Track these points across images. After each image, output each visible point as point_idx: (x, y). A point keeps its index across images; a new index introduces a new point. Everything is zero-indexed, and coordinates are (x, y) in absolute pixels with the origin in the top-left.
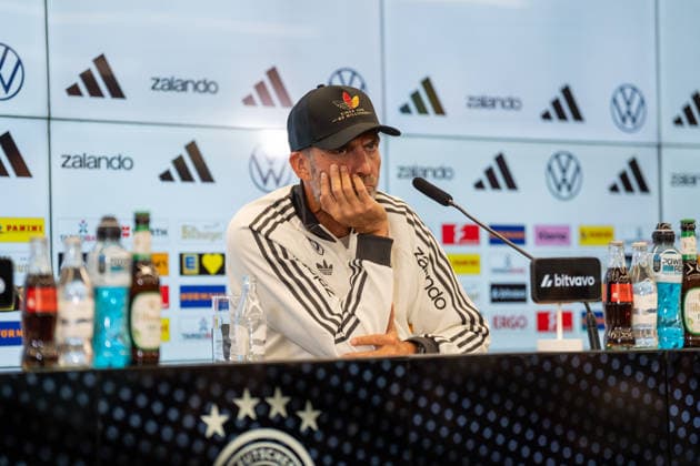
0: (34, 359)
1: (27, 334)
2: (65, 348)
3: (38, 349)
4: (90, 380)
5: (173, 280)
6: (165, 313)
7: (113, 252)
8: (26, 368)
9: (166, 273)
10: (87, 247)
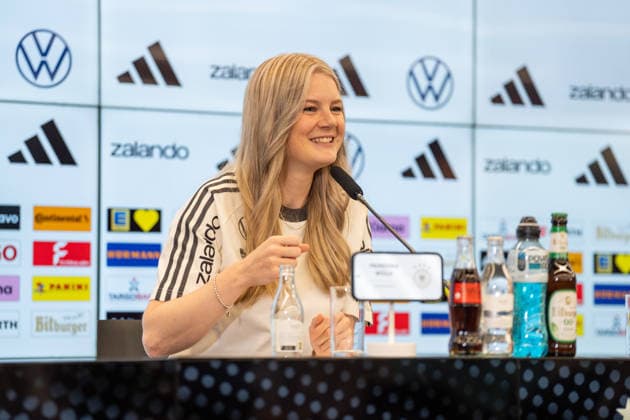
0: (460, 347)
1: (454, 325)
2: (488, 338)
3: (463, 338)
4: (510, 368)
5: (587, 278)
6: (580, 310)
7: (531, 250)
8: (453, 353)
9: (580, 271)
10: (508, 245)
